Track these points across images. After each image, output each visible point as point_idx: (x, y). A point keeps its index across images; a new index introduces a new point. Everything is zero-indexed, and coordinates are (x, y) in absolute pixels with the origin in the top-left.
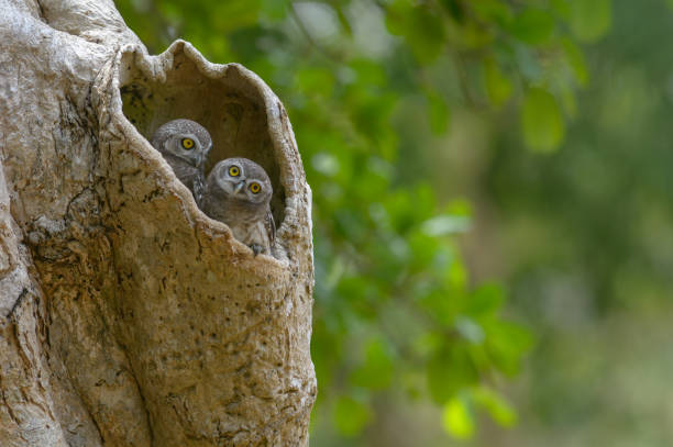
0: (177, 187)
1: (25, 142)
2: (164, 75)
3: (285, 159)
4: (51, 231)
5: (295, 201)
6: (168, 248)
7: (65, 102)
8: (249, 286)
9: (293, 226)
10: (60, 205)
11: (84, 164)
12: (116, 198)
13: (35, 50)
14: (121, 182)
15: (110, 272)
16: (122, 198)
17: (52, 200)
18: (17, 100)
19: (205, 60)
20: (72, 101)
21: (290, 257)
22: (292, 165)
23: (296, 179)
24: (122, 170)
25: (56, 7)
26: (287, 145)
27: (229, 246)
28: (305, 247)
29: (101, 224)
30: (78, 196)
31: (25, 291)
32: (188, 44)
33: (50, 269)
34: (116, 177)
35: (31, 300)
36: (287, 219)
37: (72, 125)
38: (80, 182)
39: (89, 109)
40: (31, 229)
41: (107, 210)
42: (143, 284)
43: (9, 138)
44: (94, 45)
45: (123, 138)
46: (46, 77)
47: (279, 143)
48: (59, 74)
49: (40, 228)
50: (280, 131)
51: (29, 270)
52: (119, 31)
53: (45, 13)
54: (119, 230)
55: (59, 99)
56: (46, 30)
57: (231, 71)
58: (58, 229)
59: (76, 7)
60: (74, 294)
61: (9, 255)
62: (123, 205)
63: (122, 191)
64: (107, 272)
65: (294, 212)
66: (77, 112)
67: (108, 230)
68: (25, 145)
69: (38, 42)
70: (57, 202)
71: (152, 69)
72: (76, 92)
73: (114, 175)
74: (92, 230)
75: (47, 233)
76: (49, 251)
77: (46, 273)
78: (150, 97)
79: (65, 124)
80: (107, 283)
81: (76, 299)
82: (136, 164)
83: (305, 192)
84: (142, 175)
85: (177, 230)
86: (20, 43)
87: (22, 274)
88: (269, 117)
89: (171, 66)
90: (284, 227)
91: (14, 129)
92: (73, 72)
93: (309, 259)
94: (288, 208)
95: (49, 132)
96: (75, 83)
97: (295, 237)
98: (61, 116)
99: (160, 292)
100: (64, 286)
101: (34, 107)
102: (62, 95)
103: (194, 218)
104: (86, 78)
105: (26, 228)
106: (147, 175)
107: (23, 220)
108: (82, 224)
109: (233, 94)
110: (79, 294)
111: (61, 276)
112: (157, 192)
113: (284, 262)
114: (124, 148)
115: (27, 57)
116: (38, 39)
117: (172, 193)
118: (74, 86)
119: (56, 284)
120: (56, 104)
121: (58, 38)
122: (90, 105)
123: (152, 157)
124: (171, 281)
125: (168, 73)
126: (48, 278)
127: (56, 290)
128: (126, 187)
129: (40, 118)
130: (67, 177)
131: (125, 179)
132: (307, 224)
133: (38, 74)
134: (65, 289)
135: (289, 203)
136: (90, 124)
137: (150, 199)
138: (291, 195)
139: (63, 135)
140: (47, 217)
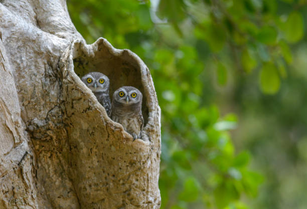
0: (98, 107)
1: (28, 83)
2: (93, 54)
3: (149, 94)
4: (39, 125)
5: (153, 114)
6: (93, 135)
7: (47, 65)
8: (131, 153)
9: (152, 126)
10: (44, 113)
11: (55, 94)
12: (70, 111)
13: (34, 41)
14: (72, 103)
15: (66, 145)
16: (72, 111)
17: (40, 111)
18: (25, 64)
19: (113, 47)
20: (51, 65)
21: (150, 140)
22: (152, 97)
23: (154, 104)
24: (73, 98)
25: (44, 21)
26: (150, 88)
27: (122, 134)
28: (157, 136)
29: (62, 123)
30: (52, 109)
31: (27, 153)
32: (105, 40)
33: (38, 143)
34: (70, 101)
35: (29, 157)
36: (149, 122)
37: (50, 76)
38: (53, 103)
39: (58, 69)
40: (30, 124)
41: (65, 116)
42: (82, 151)
43: (21, 82)
44: (61, 39)
45: (74, 83)
46: (38, 53)
47: (146, 87)
48: (45, 52)
49: (34, 124)
50: (147, 81)
51: (29, 143)
52: (73, 33)
53: (39, 23)
54: (71, 126)
55: (45, 64)
56: (39, 31)
57: (125, 53)
58: (42, 125)
59: (53, 21)
60: (49, 155)
61: (20, 136)
62: (73, 114)
63: (72, 107)
64: (65, 145)
65: (152, 119)
66: (53, 70)
67: (66, 125)
68: (28, 85)
69: (35, 37)
70: (42, 112)
71: (88, 51)
72: (52, 61)
73: (69, 100)
74: (58, 125)
75: (37, 126)
76: (38, 134)
77: (36, 145)
78: (87, 64)
79: (47, 76)
80: (64, 150)
81: (50, 157)
82: (79, 95)
83: (158, 110)
84: (82, 100)
85: (98, 126)
86: (27, 37)
87: (25, 145)
88: (142, 75)
89: (97, 50)
90: (148, 126)
91: (23, 77)
92: (51, 51)
93: (159, 141)
94: (150, 117)
95: (39, 79)
96: (52, 57)
97: (153, 131)
98: (45, 72)
99: (89, 155)
100: (45, 151)
101: (33, 67)
102: (46, 62)
103: (106, 121)
104: (57, 54)
105: (27, 123)
106: (84, 100)
107: (26, 120)
108: (54, 122)
109: (125, 63)
110: (51, 155)
111: (43, 146)
112: (89, 108)
113: (147, 142)
114: (74, 87)
115: (30, 44)
116: (35, 35)
117: (96, 109)
118: (52, 58)
119: (41, 150)
120: (43, 66)
121: (45, 35)
122: (59, 67)
123: (87, 92)
124: (95, 150)
125: (96, 53)
126: (37, 147)
127: (41, 153)
128: (75, 106)
129: (35, 72)
130: (47, 100)
131: (74, 102)
132: (158, 125)
133: (35, 52)
134: (45, 152)
135: (150, 115)
136: (59, 76)
137: (86, 111)
138: (151, 111)
139: (46, 80)
140: (38, 119)
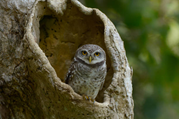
0: (47, 67)
2: (61, 12)
4: (6, 81)
5: (117, 75)
6: (48, 94)
7: (14, 22)
9: (115, 87)
10: (11, 69)
11: (21, 51)
16: (31, 69)
17: (7, 67)
20: (18, 21)
22: (116, 58)
23: (118, 65)
24: (28, 56)
26: (113, 49)
27: (70, 96)
30: (18, 65)
36: (112, 83)
37: (17, 33)
38: (19, 59)
41: (27, 74)
42: (43, 108)
45: (27, 42)
46: (6, 10)
48: (12, 9)
49: (2, 78)
55: (12, 20)
57: (94, 12)
65: (116, 80)
66: (19, 27)
70: (10, 67)
71: (56, 9)
72: (19, 18)
75: (4, 81)
76: (6, 89)
82: (31, 55)
83: (125, 71)
84: (34, 60)
88: (105, 35)
90: (110, 87)
92: (18, 8)
94: (114, 78)
95: (6, 35)
96: (19, 13)
98: (12, 28)
99: (49, 113)
103: (54, 81)
104: (24, 11)
112: (39, 68)
114: (28, 46)
117: (45, 70)
118: (19, 15)
122: (24, 24)
125: (64, 11)
128: (30, 64)
129: (2, 28)
133: (2, 8)
135: (114, 76)
137: (37, 71)
138: (116, 72)
139: (12, 37)
140: (5, 74)
